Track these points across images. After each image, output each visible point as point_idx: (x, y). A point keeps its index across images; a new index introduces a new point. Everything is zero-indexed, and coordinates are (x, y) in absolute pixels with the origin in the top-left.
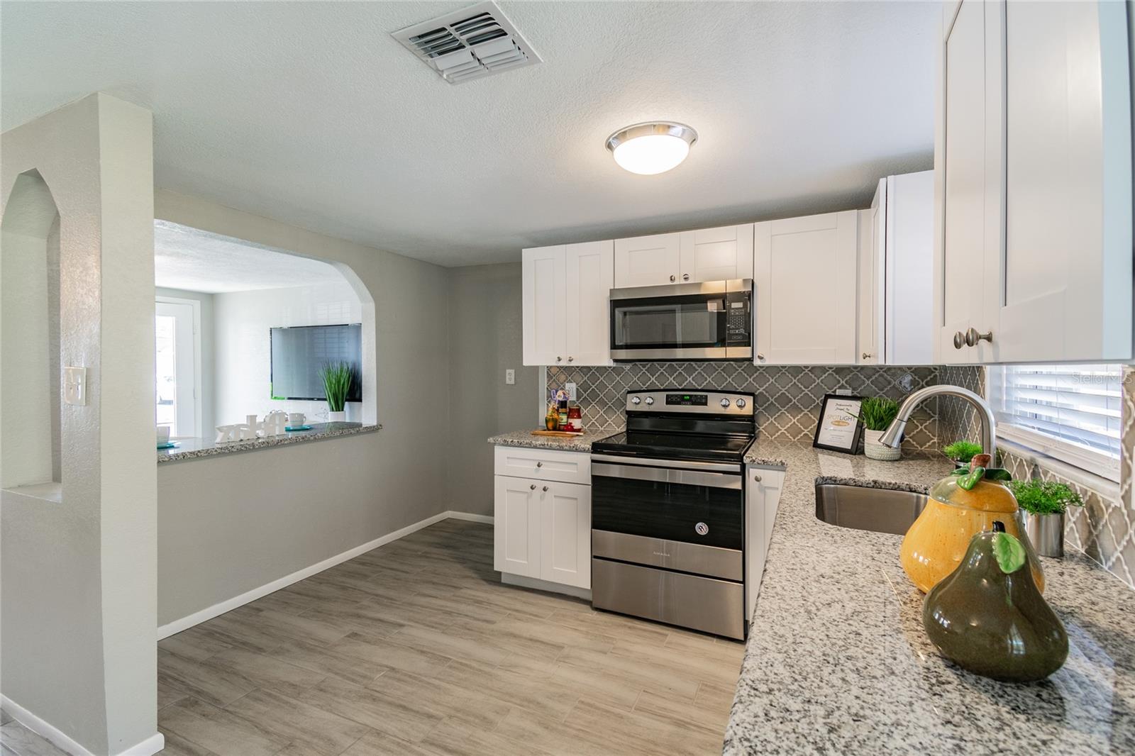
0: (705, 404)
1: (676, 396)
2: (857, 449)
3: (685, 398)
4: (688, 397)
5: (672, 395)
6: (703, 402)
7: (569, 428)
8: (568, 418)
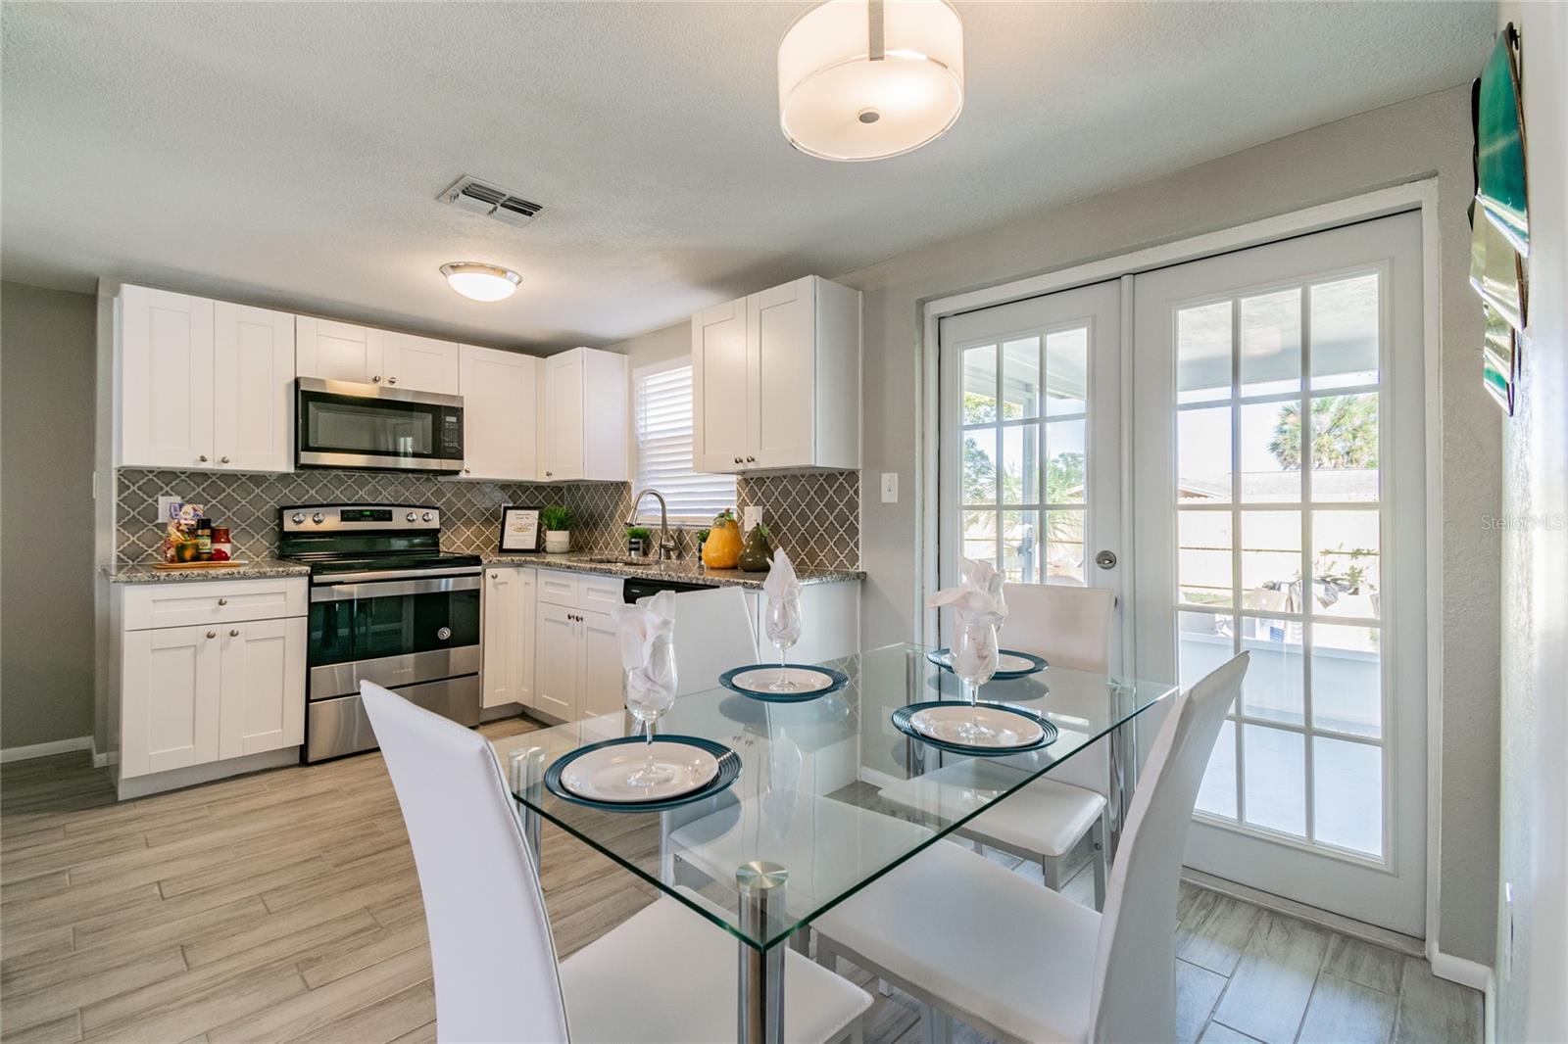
0: (390, 519)
1: (354, 511)
2: (540, 548)
3: (366, 513)
4: (368, 513)
5: (348, 511)
6: (388, 516)
7: (221, 556)
8: (212, 542)
